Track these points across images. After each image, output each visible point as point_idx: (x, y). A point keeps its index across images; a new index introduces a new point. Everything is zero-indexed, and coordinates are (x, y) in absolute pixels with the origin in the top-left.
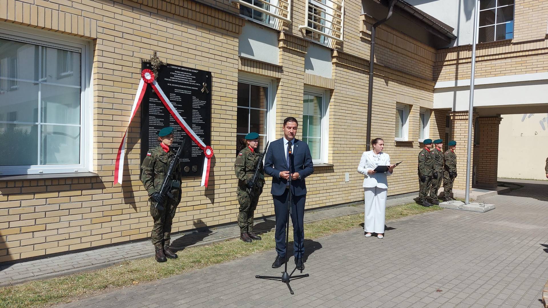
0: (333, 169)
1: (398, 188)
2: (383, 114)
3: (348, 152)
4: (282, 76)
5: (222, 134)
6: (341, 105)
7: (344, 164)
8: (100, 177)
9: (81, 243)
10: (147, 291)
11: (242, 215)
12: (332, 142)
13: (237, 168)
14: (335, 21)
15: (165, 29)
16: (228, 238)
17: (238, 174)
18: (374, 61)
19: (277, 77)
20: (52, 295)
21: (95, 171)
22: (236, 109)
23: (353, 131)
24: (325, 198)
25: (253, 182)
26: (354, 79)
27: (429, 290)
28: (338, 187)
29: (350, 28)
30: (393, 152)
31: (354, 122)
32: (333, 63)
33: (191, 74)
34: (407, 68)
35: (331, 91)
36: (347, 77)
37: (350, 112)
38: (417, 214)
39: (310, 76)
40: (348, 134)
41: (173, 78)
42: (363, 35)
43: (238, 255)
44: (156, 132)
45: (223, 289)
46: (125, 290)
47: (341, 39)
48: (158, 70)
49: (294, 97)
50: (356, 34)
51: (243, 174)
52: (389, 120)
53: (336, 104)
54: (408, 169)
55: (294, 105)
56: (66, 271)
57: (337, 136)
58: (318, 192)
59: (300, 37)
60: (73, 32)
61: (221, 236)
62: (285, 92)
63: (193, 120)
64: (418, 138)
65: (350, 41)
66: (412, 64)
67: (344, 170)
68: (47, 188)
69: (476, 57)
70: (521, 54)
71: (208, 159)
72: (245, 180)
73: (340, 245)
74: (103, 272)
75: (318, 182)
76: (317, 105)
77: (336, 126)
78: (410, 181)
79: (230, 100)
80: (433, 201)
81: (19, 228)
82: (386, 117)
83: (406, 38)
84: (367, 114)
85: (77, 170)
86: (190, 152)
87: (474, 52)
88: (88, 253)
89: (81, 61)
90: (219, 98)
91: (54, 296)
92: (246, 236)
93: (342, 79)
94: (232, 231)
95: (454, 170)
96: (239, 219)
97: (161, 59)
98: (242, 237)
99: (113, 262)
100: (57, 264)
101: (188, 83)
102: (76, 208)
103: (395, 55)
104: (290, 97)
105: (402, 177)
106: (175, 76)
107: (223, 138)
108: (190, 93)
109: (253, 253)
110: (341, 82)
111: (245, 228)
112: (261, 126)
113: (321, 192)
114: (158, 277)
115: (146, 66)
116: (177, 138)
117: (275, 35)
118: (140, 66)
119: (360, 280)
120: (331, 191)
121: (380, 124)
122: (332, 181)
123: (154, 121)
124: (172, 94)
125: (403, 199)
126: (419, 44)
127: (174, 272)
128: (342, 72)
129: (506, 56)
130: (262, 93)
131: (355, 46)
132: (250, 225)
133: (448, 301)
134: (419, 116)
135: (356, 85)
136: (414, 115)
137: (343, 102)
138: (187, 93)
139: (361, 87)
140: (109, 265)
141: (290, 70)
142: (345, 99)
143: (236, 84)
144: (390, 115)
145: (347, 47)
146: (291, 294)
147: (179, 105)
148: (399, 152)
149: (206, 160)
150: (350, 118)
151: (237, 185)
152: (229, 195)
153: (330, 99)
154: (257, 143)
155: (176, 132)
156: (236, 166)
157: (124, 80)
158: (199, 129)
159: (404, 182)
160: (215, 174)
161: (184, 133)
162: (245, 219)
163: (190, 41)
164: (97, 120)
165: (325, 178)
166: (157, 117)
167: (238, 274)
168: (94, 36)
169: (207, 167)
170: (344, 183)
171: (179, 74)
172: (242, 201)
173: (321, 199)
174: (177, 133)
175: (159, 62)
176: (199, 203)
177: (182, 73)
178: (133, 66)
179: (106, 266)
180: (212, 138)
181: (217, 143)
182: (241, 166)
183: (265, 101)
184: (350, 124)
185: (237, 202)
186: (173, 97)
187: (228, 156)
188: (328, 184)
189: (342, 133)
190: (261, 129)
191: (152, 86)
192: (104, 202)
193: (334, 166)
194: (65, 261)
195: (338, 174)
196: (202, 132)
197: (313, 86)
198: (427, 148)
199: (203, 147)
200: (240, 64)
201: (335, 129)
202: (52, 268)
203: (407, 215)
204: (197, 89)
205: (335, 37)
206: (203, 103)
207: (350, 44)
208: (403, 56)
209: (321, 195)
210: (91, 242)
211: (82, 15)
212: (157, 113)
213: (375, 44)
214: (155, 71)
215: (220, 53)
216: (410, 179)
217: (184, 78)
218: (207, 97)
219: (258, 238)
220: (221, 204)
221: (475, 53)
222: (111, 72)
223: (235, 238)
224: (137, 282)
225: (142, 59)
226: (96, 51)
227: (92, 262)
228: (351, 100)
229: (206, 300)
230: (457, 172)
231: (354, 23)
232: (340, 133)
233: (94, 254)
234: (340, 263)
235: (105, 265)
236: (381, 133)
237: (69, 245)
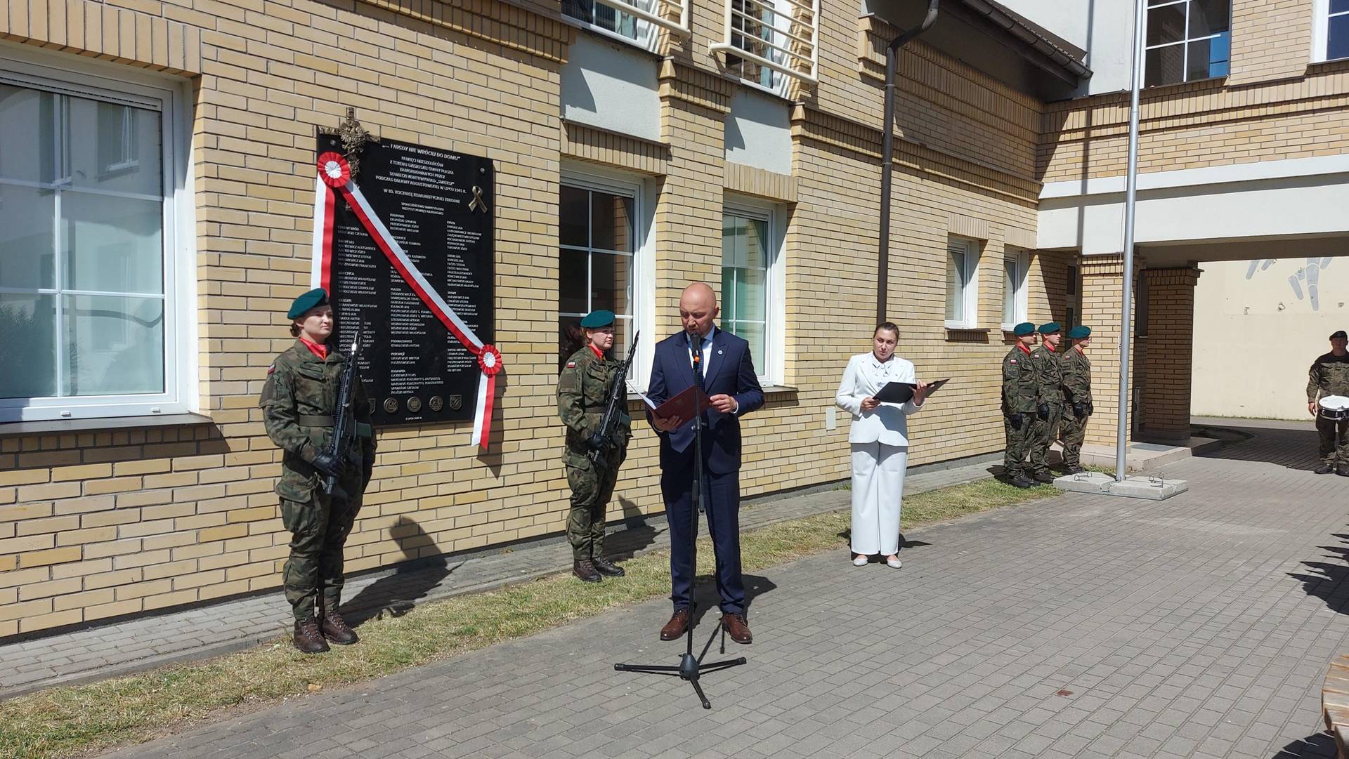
0: (797, 400)
1: (953, 443)
2: (916, 262)
3: (832, 356)
4: (670, 170)
5: (521, 315)
6: (815, 240)
7: (824, 387)
8: (218, 426)
9: (173, 591)
10: (343, 708)
11: (578, 515)
12: (793, 333)
13: (564, 398)
14: (797, 33)
15: (374, 51)
16: (543, 572)
17: (565, 414)
18: (894, 133)
19: (657, 171)
20: (103, 722)
21: (205, 409)
22: (556, 253)
23: (843, 305)
24: (777, 470)
25: (603, 433)
26: (844, 176)
27: (1040, 691)
28: (809, 442)
29: (834, 50)
30: (940, 355)
31: (846, 282)
32: (794, 137)
33: (442, 165)
34: (973, 148)
35: (791, 206)
36: (829, 172)
37: (837, 258)
38: (1002, 507)
39: (737, 168)
40: (833, 311)
41: (397, 175)
42: (865, 66)
43: (570, 615)
44: (356, 310)
45: (536, 700)
46: (288, 707)
47: (813, 76)
48: (358, 155)
49: (701, 222)
50: (848, 64)
51: (580, 415)
52: (931, 277)
53: (801, 238)
54: (978, 396)
55: (700, 241)
56: (136, 663)
57: (806, 318)
58: (760, 456)
59: (713, 71)
60: (139, 59)
61: (523, 568)
62: (676, 209)
63: (449, 280)
64: (999, 320)
65: (834, 82)
66: (986, 140)
67: (823, 402)
68: (82, 454)
69: (1141, 121)
70: (1248, 113)
71: (490, 376)
72: (583, 429)
73: (819, 585)
74: (230, 663)
75: (761, 431)
76: (757, 241)
77: (803, 294)
78: (981, 427)
79: (542, 229)
80: (1038, 474)
81: (15, 555)
82: (923, 269)
83: (971, 75)
84: (876, 264)
85: (157, 409)
86: (444, 364)
87: (1135, 109)
88: (194, 616)
89: (161, 131)
90: (513, 225)
91: (108, 726)
92: (586, 566)
93: (817, 177)
94: (550, 556)
95: (1085, 397)
96: (569, 526)
97: (366, 127)
98: (577, 570)
99: (256, 637)
100: (112, 644)
101: (436, 187)
102: (158, 503)
103: (945, 119)
104: (689, 221)
105: (964, 417)
106: (402, 170)
107: (526, 326)
108: (440, 213)
109: (606, 607)
110: (814, 184)
111: (586, 548)
112: (619, 294)
113: (768, 455)
114: (372, 673)
115: (328, 144)
116: (409, 326)
117: (650, 67)
118: (312, 144)
119: (872, 670)
120: (793, 452)
121: (909, 288)
122: (794, 428)
123: (352, 283)
124: (394, 215)
125: (966, 469)
126: (1001, 89)
127: (412, 660)
128: (816, 160)
129: (1211, 118)
130: (620, 212)
131: (848, 95)
132: (597, 540)
133: (1088, 716)
134: (1002, 268)
135: (849, 192)
136: (990, 265)
137: (820, 233)
138: (432, 212)
139: (863, 195)
140: (247, 645)
141: (689, 155)
142: (823, 226)
143: (556, 188)
144: (932, 264)
145: (827, 96)
146: (705, 707)
147: (415, 244)
148: (955, 355)
149: (484, 379)
150: (836, 274)
151: (562, 441)
152: (542, 465)
153: (788, 226)
154: (610, 335)
155: (408, 311)
156: (560, 394)
157: (274, 179)
158: (464, 304)
159: (968, 428)
160: (506, 414)
161: (426, 314)
162: (584, 525)
163: (438, 81)
164: (206, 282)
165: (777, 421)
166: (359, 272)
167: (572, 661)
168: (193, 68)
169: (487, 397)
170: (823, 433)
171: (411, 166)
172: (576, 481)
173: (768, 472)
174: (410, 314)
175: (360, 135)
176: (466, 486)
177: (419, 161)
178: (295, 146)
179: (238, 648)
180: (498, 325)
181: (511, 337)
182: (573, 394)
183: (627, 230)
184: (835, 289)
185: (565, 483)
186: (397, 222)
187: (538, 369)
188: (785, 437)
189: (819, 311)
190: (618, 304)
191: (345, 195)
192: (228, 487)
193: (798, 392)
194: (133, 638)
195: (809, 411)
196: (471, 310)
197: (745, 193)
198: (1022, 345)
199: (476, 348)
200: (565, 139)
201: (801, 302)
202: (101, 654)
203: (977, 508)
204: (458, 201)
205: (796, 71)
206: (474, 237)
207: (834, 90)
208: (964, 119)
209: (769, 463)
210: (198, 588)
211: (164, 15)
212: (359, 263)
213: (896, 91)
214: (352, 157)
215: (514, 112)
216: (982, 420)
217: (426, 174)
218: (484, 221)
219: (617, 570)
220: (523, 489)
221: (1138, 110)
222: (239, 160)
223: (558, 572)
224: (318, 687)
225: (317, 126)
226: (199, 107)
227: (203, 639)
228: (837, 228)
229: (495, 727)
230: (1094, 404)
231: (843, 38)
232: (812, 310)
233: (207, 619)
234: (819, 629)
235: (236, 645)
236: (910, 309)
237: (143, 598)
